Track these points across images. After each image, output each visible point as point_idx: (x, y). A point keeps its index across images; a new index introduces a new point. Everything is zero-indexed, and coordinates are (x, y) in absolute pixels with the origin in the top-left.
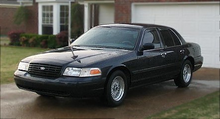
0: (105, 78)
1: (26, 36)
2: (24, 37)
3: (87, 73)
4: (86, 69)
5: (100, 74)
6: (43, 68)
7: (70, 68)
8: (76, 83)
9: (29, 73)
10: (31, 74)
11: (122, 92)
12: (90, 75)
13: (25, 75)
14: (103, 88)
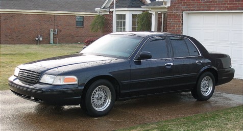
0: (83, 88)
4: (61, 77)
5: (77, 83)
9: (18, 79)
10: (20, 80)
11: (108, 103)
12: (64, 83)
14: (80, 97)
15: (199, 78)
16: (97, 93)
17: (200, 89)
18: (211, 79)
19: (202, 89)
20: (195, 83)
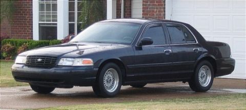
0: (97, 69)
1: (12, 43)
2: (9, 45)
3: (79, 63)
4: (78, 60)
5: (92, 65)
6: (39, 60)
7: (65, 59)
8: (69, 71)
9: (26, 65)
10: (28, 66)
12: (83, 65)
13: (23, 67)
14: (95, 78)
15: (196, 67)
16: (107, 76)
17: (198, 79)
18: (209, 69)
19: (200, 79)
20: (193, 71)
